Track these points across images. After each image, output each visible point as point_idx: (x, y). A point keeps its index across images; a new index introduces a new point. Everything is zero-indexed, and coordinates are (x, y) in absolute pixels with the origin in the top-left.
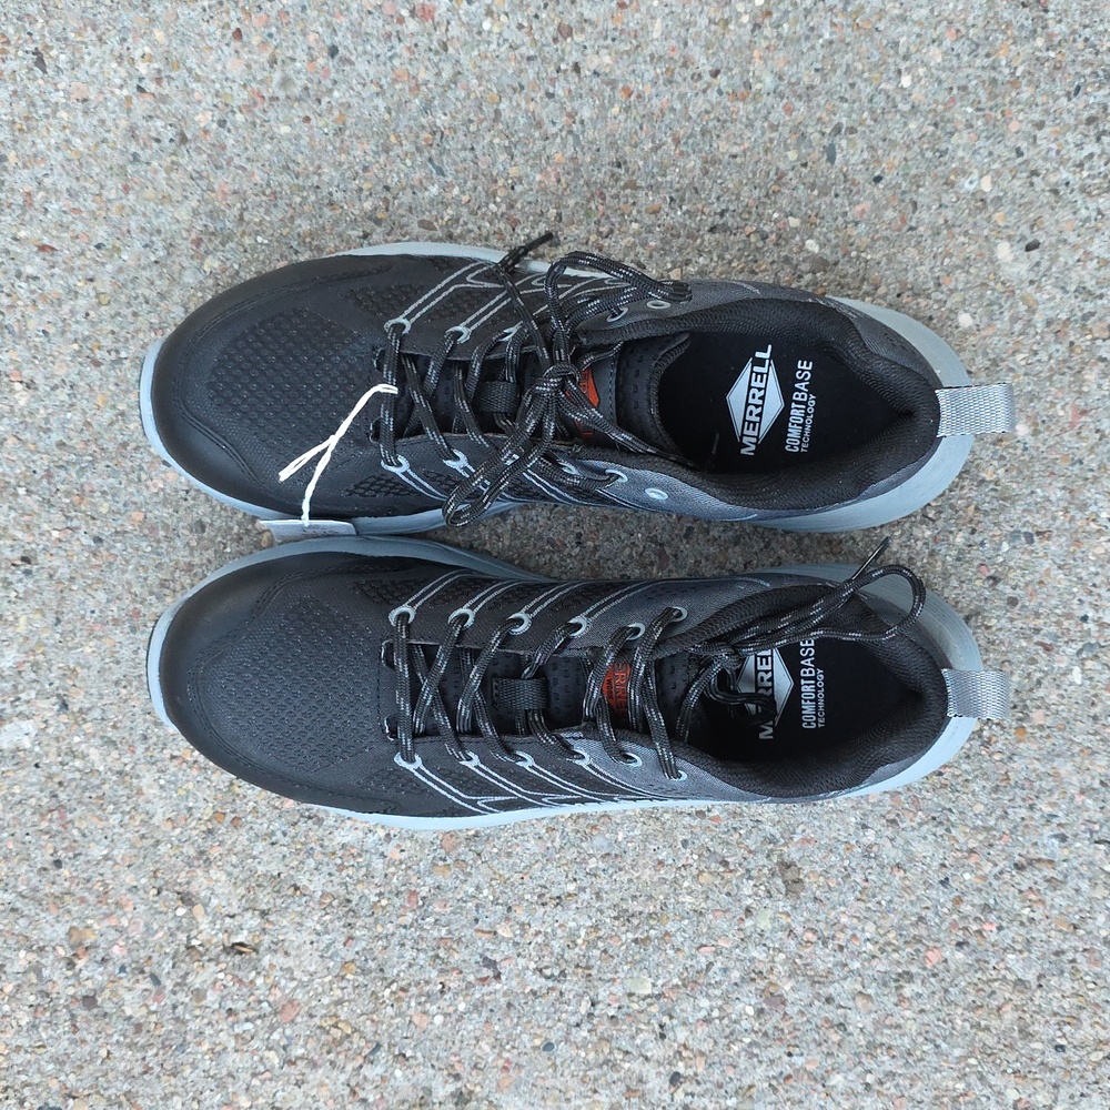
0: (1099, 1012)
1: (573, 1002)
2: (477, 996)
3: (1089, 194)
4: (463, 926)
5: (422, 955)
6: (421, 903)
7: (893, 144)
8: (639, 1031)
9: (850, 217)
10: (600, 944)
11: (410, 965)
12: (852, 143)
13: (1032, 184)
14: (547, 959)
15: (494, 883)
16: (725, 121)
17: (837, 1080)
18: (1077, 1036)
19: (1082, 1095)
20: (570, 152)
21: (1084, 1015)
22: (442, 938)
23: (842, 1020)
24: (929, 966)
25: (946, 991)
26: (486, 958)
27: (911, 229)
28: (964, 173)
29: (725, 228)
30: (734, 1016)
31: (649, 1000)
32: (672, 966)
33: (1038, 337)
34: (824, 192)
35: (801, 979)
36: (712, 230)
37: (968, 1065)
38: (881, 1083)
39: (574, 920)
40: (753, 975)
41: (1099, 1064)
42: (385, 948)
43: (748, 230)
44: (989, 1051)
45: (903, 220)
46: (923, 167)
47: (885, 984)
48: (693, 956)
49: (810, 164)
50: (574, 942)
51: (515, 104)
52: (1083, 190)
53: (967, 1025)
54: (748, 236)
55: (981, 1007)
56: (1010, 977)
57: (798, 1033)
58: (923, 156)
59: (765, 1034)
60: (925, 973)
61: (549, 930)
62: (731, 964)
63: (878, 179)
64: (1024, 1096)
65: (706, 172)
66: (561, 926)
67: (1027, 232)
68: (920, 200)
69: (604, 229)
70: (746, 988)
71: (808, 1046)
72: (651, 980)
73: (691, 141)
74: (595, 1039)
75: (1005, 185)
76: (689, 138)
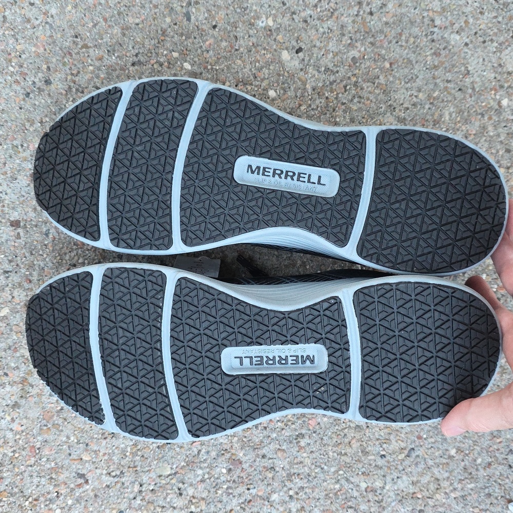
0: (399, 434)
1: (130, 487)
2: (77, 494)
3: (322, 20)
4: (63, 459)
5: (43, 479)
6: (37, 451)
7: (219, 7)
8: (167, 494)
9: (204, 48)
10: (139, 453)
11: (38, 486)
12: (198, 10)
13: (293, 19)
14: (112, 467)
15: (76, 432)
16: (130, 6)
17: (275, 497)
18: (390, 448)
19: (398, 478)
20: (48, 33)
21: (392, 437)
22: (52, 468)
23: (272, 466)
24: (311, 428)
25: (322, 439)
26: (78, 474)
27: (236, 50)
28: (258, 17)
29: (140, 63)
30: (216, 476)
31: (170, 477)
32: (179, 457)
33: (310, 97)
34: (188, 37)
35: (247, 448)
36: (133, 64)
37: (339, 475)
38: (297, 494)
39: (123, 443)
40: (223, 452)
41: (403, 460)
42: (22, 479)
43: (152, 62)
44: (348, 466)
45: (232, 47)
46: (236, 16)
47: (291, 442)
48: (190, 449)
49: (178, 23)
50: (125, 455)
51: (13, 11)
52: (319, 19)
53: (335, 454)
54: (153, 65)
55: (341, 443)
56: (352, 425)
57: (251, 477)
58: (236, 12)
59: (234, 481)
60: (310, 432)
61: (111, 451)
62: (210, 449)
63: (215, 27)
64: (369, 485)
65: (124, 35)
66: (116, 448)
67: (295, 44)
68: (238, 35)
69: (75, 72)
70: (220, 460)
71: (257, 482)
72: (170, 466)
73: (113, 19)
74: (145, 503)
75: (279, 21)
76: (111, 17)
